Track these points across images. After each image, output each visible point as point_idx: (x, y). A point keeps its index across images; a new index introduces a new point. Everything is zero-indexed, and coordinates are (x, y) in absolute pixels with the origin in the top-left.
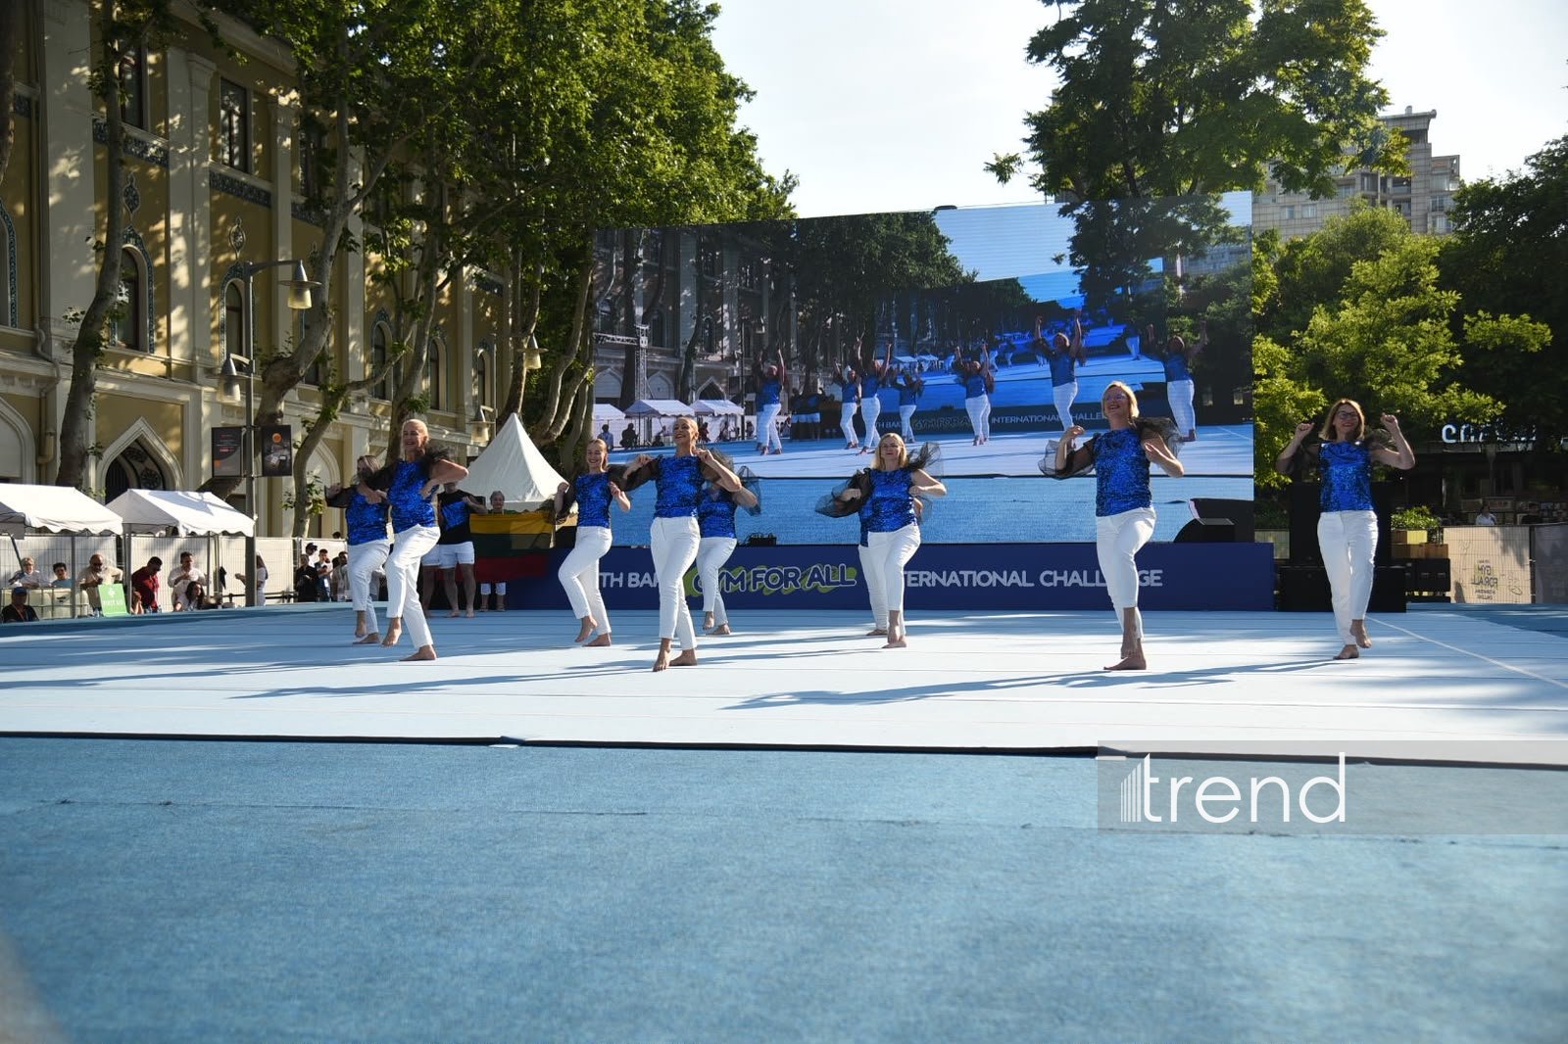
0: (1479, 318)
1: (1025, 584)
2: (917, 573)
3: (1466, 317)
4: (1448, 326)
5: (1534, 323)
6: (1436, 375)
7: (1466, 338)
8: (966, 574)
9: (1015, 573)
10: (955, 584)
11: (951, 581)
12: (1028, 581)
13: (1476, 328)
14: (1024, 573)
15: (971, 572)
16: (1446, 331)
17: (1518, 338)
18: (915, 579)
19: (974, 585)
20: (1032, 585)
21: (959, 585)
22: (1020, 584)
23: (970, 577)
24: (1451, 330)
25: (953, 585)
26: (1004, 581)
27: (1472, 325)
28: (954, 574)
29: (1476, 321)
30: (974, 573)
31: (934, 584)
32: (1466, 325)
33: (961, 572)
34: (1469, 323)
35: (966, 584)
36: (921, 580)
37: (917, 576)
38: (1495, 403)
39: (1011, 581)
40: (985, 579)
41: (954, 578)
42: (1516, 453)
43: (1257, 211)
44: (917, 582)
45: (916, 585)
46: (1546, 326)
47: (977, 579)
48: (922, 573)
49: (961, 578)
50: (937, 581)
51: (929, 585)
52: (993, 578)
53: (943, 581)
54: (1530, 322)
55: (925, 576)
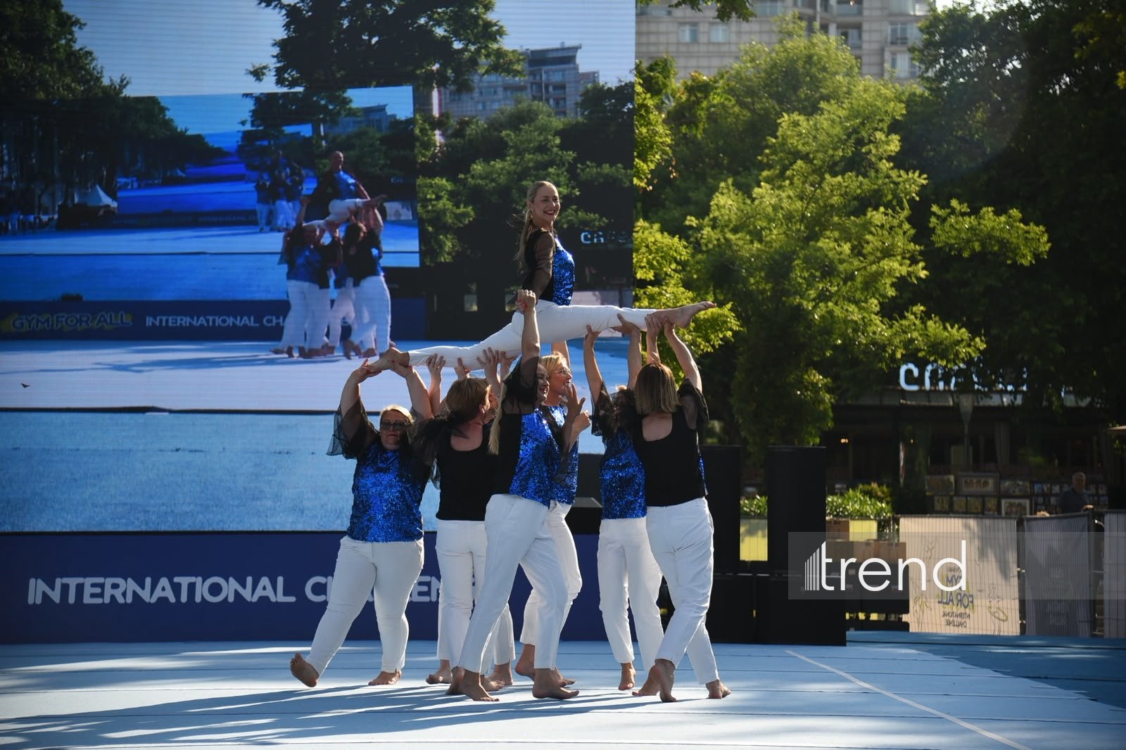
0: (953, 211)
1: (281, 598)
2: (100, 580)
3: (935, 208)
4: (909, 220)
5: (1026, 224)
6: (891, 292)
7: (934, 238)
8: (184, 581)
9: (265, 581)
10: (166, 599)
11: (158, 593)
12: (285, 594)
13: (947, 224)
14: (280, 580)
15: (192, 579)
16: (906, 226)
17: (1003, 243)
18: (98, 590)
19: (198, 599)
20: (292, 599)
21: (172, 599)
22: (273, 599)
23: (192, 587)
24: (914, 226)
25: (163, 600)
26: (246, 594)
27: (943, 220)
28: (164, 582)
29: (949, 215)
30: (199, 579)
31: (129, 599)
32: (933, 220)
33: (176, 580)
34: (938, 217)
35: (184, 599)
36: (108, 592)
37: (102, 586)
38: (972, 339)
39: (259, 592)
40: (215, 589)
41: (164, 589)
42: (1001, 408)
43: (644, 28)
44: (101, 595)
45: (98, 601)
46: (1042, 228)
47: (202, 591)
48: (109, 581)
49: (176, 588)
50: (135, 593)
51: (121, 600)
52: (230, 588)
53: (145, 595)
54: (1021, 221)
55: (115, 586)
